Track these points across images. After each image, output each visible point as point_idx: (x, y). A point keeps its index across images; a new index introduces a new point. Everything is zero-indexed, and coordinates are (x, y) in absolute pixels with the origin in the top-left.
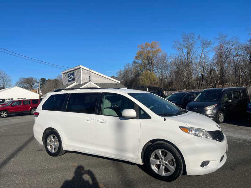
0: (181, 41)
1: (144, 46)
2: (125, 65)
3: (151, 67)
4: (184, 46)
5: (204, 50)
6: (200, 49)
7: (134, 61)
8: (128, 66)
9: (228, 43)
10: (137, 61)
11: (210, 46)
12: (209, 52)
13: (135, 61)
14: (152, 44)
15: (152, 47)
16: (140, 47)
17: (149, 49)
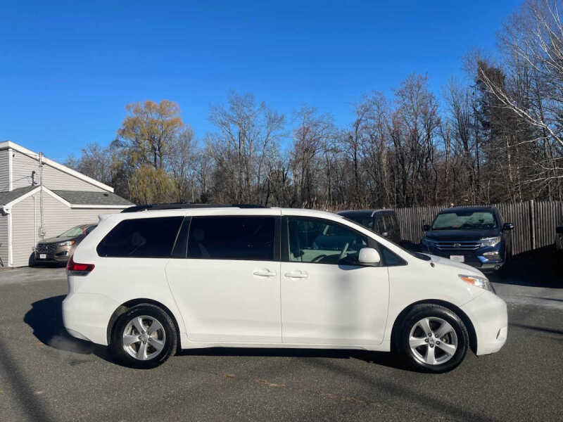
0: (227, 107)
1: (142, 106)
2: (86, 149)
3: (158, 157)
4: (231, 119)
5: (272, 134)
6: (263, 129)
7: (114, 140)
8: (95, 150)
9: (315, 125)
10: (122, 140)
11: (281, 125)
12: (281, 138)
13: (117, 141)
14: (161, 104)
15: (162, 112)
16: (132, 110)
17: (154, 116)
